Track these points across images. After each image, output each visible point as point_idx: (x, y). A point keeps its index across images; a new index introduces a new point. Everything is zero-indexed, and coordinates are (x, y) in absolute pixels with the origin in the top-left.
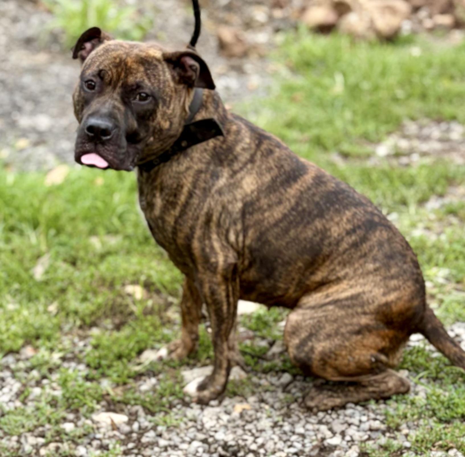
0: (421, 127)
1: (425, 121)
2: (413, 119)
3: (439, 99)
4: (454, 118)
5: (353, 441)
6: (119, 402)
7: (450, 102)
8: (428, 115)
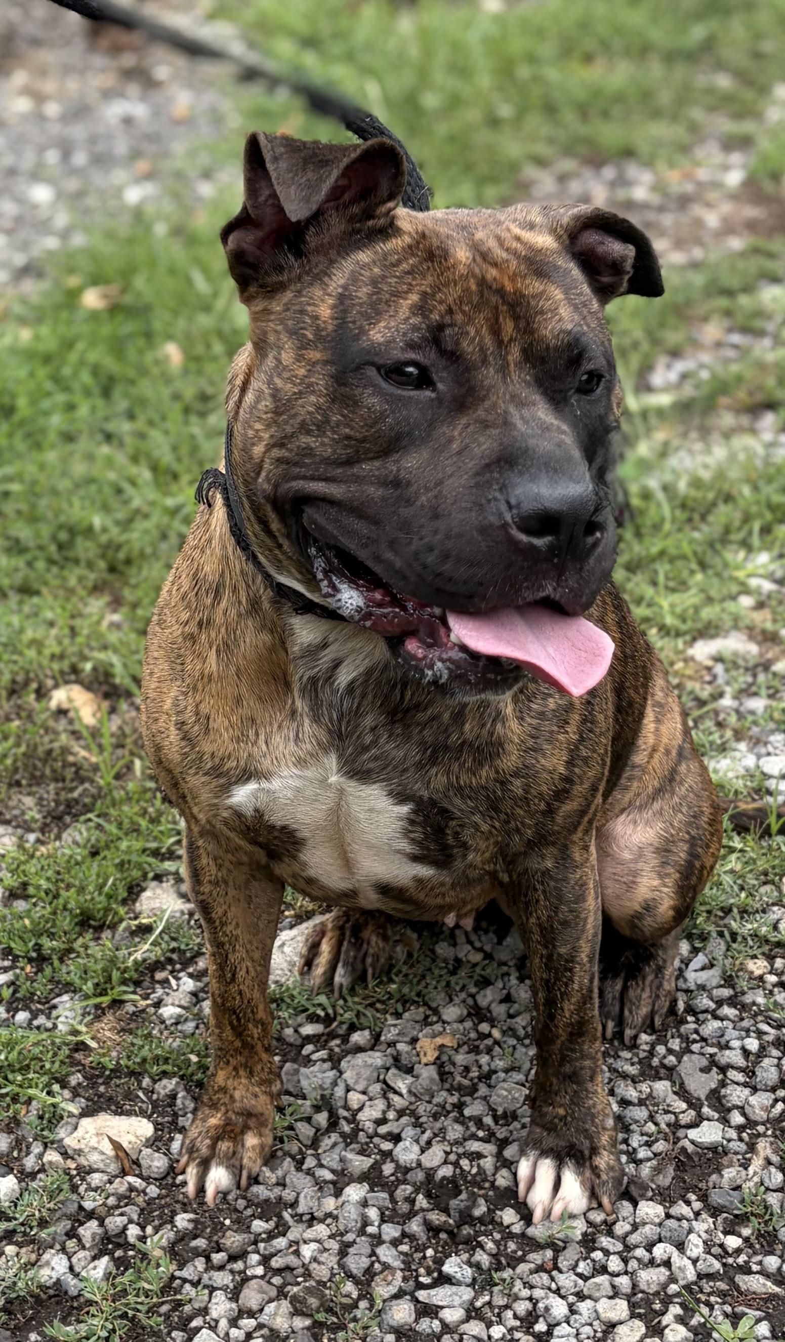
0: (562, 179)
1: (568, 165)
2: (541, 162)
3: (583, 111)
4: (628, 153)
5: (750, 1123)
6: (117, 1071)
7: (605, 114)
8: (568, 151)
